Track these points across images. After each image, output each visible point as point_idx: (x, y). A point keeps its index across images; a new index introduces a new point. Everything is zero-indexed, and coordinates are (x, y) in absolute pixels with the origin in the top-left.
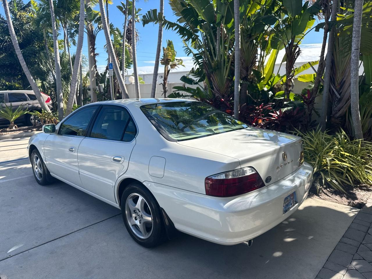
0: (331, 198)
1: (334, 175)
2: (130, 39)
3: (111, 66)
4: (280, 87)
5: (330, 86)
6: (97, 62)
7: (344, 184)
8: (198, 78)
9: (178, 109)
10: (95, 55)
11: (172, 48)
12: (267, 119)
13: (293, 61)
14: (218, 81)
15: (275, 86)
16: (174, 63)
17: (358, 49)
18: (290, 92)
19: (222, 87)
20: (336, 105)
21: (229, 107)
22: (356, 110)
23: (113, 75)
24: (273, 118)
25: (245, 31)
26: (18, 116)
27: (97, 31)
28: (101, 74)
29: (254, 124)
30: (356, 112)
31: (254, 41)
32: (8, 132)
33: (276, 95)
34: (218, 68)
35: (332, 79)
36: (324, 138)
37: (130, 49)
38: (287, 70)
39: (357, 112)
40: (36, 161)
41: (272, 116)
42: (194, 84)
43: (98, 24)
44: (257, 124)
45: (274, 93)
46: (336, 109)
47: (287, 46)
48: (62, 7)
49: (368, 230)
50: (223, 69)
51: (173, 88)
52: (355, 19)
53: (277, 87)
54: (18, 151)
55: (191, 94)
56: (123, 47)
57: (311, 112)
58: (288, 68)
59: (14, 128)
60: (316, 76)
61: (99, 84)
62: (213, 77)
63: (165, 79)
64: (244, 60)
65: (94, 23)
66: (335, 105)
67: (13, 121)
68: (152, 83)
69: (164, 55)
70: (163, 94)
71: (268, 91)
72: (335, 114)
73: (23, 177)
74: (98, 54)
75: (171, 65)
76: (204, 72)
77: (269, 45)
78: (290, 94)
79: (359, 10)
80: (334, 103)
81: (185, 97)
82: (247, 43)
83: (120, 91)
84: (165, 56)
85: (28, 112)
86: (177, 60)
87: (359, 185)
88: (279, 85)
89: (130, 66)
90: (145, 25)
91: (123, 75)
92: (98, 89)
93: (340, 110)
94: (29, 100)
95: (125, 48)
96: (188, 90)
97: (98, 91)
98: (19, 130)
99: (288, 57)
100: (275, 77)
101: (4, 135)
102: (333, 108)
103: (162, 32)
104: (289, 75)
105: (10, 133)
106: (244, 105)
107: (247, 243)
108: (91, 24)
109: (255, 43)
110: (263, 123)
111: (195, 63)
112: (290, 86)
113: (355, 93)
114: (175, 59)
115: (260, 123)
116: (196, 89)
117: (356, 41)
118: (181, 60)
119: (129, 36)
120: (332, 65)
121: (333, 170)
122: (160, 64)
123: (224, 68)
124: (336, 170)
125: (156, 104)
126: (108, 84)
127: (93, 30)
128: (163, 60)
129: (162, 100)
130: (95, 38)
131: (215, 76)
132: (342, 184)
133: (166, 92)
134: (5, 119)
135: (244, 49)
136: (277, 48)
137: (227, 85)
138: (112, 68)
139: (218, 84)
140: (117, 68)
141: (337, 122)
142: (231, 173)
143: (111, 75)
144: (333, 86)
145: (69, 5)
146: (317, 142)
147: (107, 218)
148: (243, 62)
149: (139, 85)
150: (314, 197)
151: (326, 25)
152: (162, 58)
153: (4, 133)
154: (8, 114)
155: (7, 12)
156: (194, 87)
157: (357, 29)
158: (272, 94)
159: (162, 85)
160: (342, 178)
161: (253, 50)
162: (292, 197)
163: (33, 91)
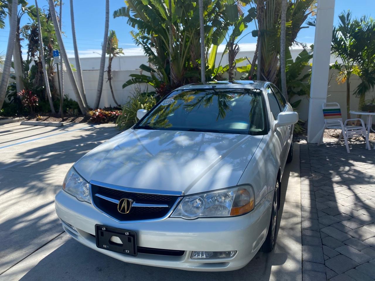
3: (56, 53)
5: (261, 74)
6: (21, 47)
10: (20, 40)
13: (234, 56)
16: (117, 52)
17: (284, 51)
27: (21, 14)
50: (179, 60)
63: (110, 67)
70: (108, 81)
75: (114, 54)
99: (230, 52)
112: (232, 74)
117: (283, 46)
133: (111, 79)
136: (218, 45)
137: (183, 73)
138: (57, 56)
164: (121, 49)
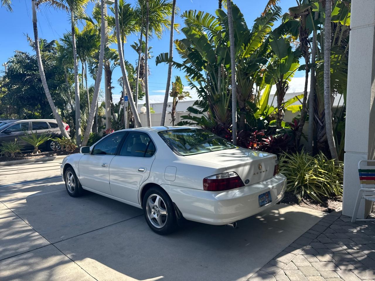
0: (308, 206)
1: (313, 188)
2: (142, 75)
3: (126, 98)
4: (274, 116)
5: (314, 116)
6: (112, 94)
7: (322, 196)
8: (202, 109)
9: (185, 134)
10: (111, 88)
11: (180, 83)
12: (261, 143)
13: (283, 95)
14: (219, 111)
15: (270, 115)
16: (182, 95)
17: (329, 87)
19: (224, 117)
21: (228, 133)
22: (330, 136)
23: (128, 106)
24: (266, 143)
25: (242, 70)
26: (42, 142)
27: (113, 67)
28: (116, 104)
29: (250, 148)
31: (251, 77)
32: (32, 157)
33: (270, 123)
34: (220, 100)
36: (307, 159)
37: (142, 83)
38: (278, 102)
39: (331, 137)
40: (70, 177)
41: (265, 141)
42: (199, 114)
43: (115, 61)
44: (253, 148)
45: (269, 122)
46: (320, 135)
47: (277, 82)
48: (82, 46)
49: (330, 226)
51: (180, 117)
52: (325, 65)
53: (271, 117)
54: (45, 172)
55: (197, 122)
56: (137, 81)
57: (300, 138)
58: (279, 100)
59: (38, 153)
60: (302, 108)
61: (114, 114)
62: (215, 108)
63: (174, 109)
64: (241, 94)
65: (111, 60)
66: (319, 132)
67: (37, 147)
68: (162, 113)
69: (173, 88)
70: (171, 122)
71: (264, 120)
72: (320, 139)
73: (56, 191)
74: (114, 87)
75: (179, 97)
76: (208, 104)
77: (263, 82)
78: (282, 122)
80: (318, 130)
81: (192, 125)
82: (244, 80)
83: (133, 119)
84: (174, 90)
85: (51, 139)
86: (184, 92)
87: (335, 197)
88: (273, 114)
89: (142, 98)
90: (158, 64)
91: (136, 104)
92: (112, 118)
93: (323, 136)
94: (50, 128)
95: (138, 82)
96: (194, 118)
97: (112, 120)
98: (42, 155)
99: (278, 91)
100: (269, 108)
101: (30, 159)
102: (318, 134)
103: (172, 70)
104: (280, 106)
105: (34, 157)
106: (241, 131)
107: (232, 225)
108: (108, 61)
109: (251, 79)
110: (257, 147)
111: (199, 96)
112: (281, 116)
114: (182, 92)
115: (255, 147)
116: (201, 117)
117: (327, 81)
118: (188, 92)
119: (142, 71)
120: (315, 99)
121: (313, 185)
122: (169, 96)
123: (224, 100)
124: (316, 185)
125: (167, 131)
126: (122, 114)
127: (110, 66)
128: (172, 93)
129: (171, 127)
130: (112, 73)
131: (217, 107)
132: (319, 196)
133: (174, 120)
134: (30, 144)
135: (241, 84)
136: (271, 83)
137: (227, 114)
138: (127, 100)
139: (220, 114)
140: (132, 101)
141: (322, 146)
142: (220, 175)
143: (126, 106)
144: (317, 116)
146: (300, 162)
147: (130, 218)
148: (241, 96)
149: (150, 114)
150: (295, 205)
151: (307, 66)
152: (171, 91)
153: (29, 157)
154: (34, 140)
155: (38, 53)
156: (199, 116)
158: (267, 122)
159: (170, 115)
160: (320, 191)
161: (249, 85)
162: (267, 197)
163: (56, 120)
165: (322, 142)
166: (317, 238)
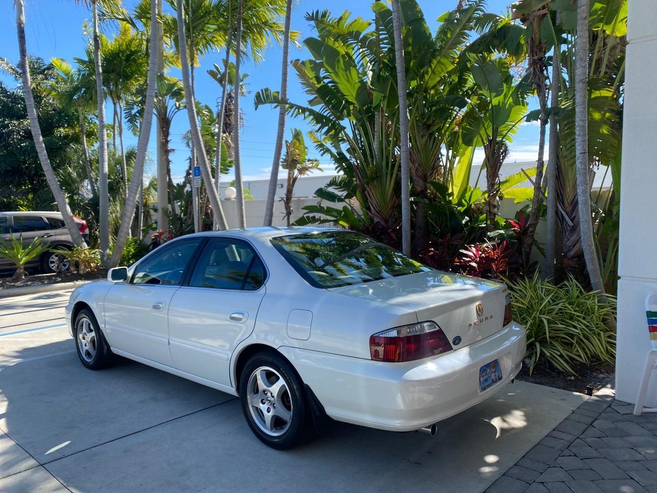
1: (558, 347)
2: (228, 127)
3: (197, 171)
4: (481, 207)
5: (557, 207)
8: (345, 193)
10: (168, 151)
11: (301, 143)
13: (497, 166)
14: (377, 197)
15: (473, 205)
16: (304, 166)
17: (585, 153)
18: (495, 216)
19: (385, 207)
20: (568, 237)
23: (200, 186)
24: (466, 259)
26: (33, 256)
27: (173, 112)
28: (178, 184)
30: (589, 248)
31: (436, 133)
34: (377, 177)
35: (559, 196)
36: (544, 289)
37: (228, 141)
38: (488, 181)
41: (465, 255)
42: (338, 202)
43: (177, 101)
46: (569, 243)
47: (487, 143)
48: (113, 71)
50: (385, 179)
51: (303, 209)
52: (577, 110)
53: (476, 208)
55: (333, 219)
56: (218, 139)
57: (531, 249)
58: (490, 177)
59: (23, 277)
61: (173, 201)
62: (369, 190)
63: (289, 192)
65: (170, 99)
67: (22, 265)
68: (266, 199)
69: (287, 153)
70: (285, 217)
71: (462, 213)
72: (567, 252)
74: (173, 150)
75: (298, 170)
76: (355, 183)
77: (459, 139)
78: (496, 218)
79: (582, 97)
80: (565, 234)
81: (324, 224)
82: (424, 137)
83: (209, 212)
84: (289, 155)
85: (50, 249)
86: (309, 160)
88: (479, 204)
89: (228, 170)
90: (259, 106)
91: (216, 183)
93: (575, 245)
94: (49, 228)
95: (220, 141)
96: (329, 211)
97: (170, 212)
99: (488, 160)
100: (472, 192)
102: (564, 242)
104: (492, 189)
107: (429, 430)
108: (164, 100)
109: (436, 136)
111: (336, 168)
112: (495, 206)
113: (585, 219)
114: (306, 159)
116: (342, 209)
117: (581, 141)
119: (229, 120)
121: (557, 341)
122: (281, 168)
123: (387, 176)
127: (167, 110)
128: (285, 161)
130: (170, 123)
131: (372, 189)
132: (570, 362)
133: (290, 214)
134: (9, 261)
135: (419, 147)
136: (472, 144)
137: (393, 203)
138: (199, 175)
139: (378, 202)
140: (208, 175)
141: (572, 265)
142: (404, 329)
143: (197, 187)
144: (562, 207)
145: (125, 69)
146: (533, 295)
148: (419, 167)
149: (243, 202)
151: (542, 113)
152: (284, 157)
156: (339, 206)
157: (581, 123)
158: (468, 218)
159: (283, 203)
160: (571, 352)
161: (434, 148)
163: (60, 213)
164: (316, 161)
165: (573, 257)
166: (569, 447)
